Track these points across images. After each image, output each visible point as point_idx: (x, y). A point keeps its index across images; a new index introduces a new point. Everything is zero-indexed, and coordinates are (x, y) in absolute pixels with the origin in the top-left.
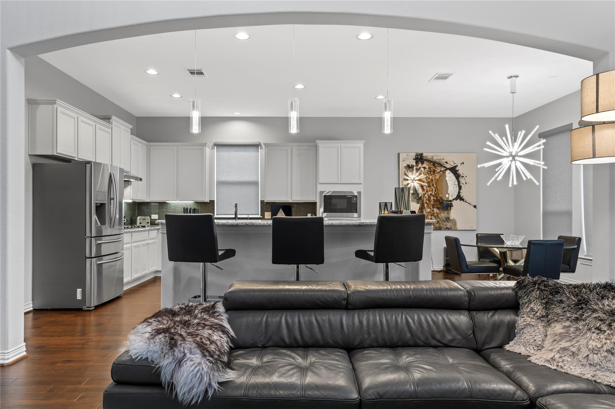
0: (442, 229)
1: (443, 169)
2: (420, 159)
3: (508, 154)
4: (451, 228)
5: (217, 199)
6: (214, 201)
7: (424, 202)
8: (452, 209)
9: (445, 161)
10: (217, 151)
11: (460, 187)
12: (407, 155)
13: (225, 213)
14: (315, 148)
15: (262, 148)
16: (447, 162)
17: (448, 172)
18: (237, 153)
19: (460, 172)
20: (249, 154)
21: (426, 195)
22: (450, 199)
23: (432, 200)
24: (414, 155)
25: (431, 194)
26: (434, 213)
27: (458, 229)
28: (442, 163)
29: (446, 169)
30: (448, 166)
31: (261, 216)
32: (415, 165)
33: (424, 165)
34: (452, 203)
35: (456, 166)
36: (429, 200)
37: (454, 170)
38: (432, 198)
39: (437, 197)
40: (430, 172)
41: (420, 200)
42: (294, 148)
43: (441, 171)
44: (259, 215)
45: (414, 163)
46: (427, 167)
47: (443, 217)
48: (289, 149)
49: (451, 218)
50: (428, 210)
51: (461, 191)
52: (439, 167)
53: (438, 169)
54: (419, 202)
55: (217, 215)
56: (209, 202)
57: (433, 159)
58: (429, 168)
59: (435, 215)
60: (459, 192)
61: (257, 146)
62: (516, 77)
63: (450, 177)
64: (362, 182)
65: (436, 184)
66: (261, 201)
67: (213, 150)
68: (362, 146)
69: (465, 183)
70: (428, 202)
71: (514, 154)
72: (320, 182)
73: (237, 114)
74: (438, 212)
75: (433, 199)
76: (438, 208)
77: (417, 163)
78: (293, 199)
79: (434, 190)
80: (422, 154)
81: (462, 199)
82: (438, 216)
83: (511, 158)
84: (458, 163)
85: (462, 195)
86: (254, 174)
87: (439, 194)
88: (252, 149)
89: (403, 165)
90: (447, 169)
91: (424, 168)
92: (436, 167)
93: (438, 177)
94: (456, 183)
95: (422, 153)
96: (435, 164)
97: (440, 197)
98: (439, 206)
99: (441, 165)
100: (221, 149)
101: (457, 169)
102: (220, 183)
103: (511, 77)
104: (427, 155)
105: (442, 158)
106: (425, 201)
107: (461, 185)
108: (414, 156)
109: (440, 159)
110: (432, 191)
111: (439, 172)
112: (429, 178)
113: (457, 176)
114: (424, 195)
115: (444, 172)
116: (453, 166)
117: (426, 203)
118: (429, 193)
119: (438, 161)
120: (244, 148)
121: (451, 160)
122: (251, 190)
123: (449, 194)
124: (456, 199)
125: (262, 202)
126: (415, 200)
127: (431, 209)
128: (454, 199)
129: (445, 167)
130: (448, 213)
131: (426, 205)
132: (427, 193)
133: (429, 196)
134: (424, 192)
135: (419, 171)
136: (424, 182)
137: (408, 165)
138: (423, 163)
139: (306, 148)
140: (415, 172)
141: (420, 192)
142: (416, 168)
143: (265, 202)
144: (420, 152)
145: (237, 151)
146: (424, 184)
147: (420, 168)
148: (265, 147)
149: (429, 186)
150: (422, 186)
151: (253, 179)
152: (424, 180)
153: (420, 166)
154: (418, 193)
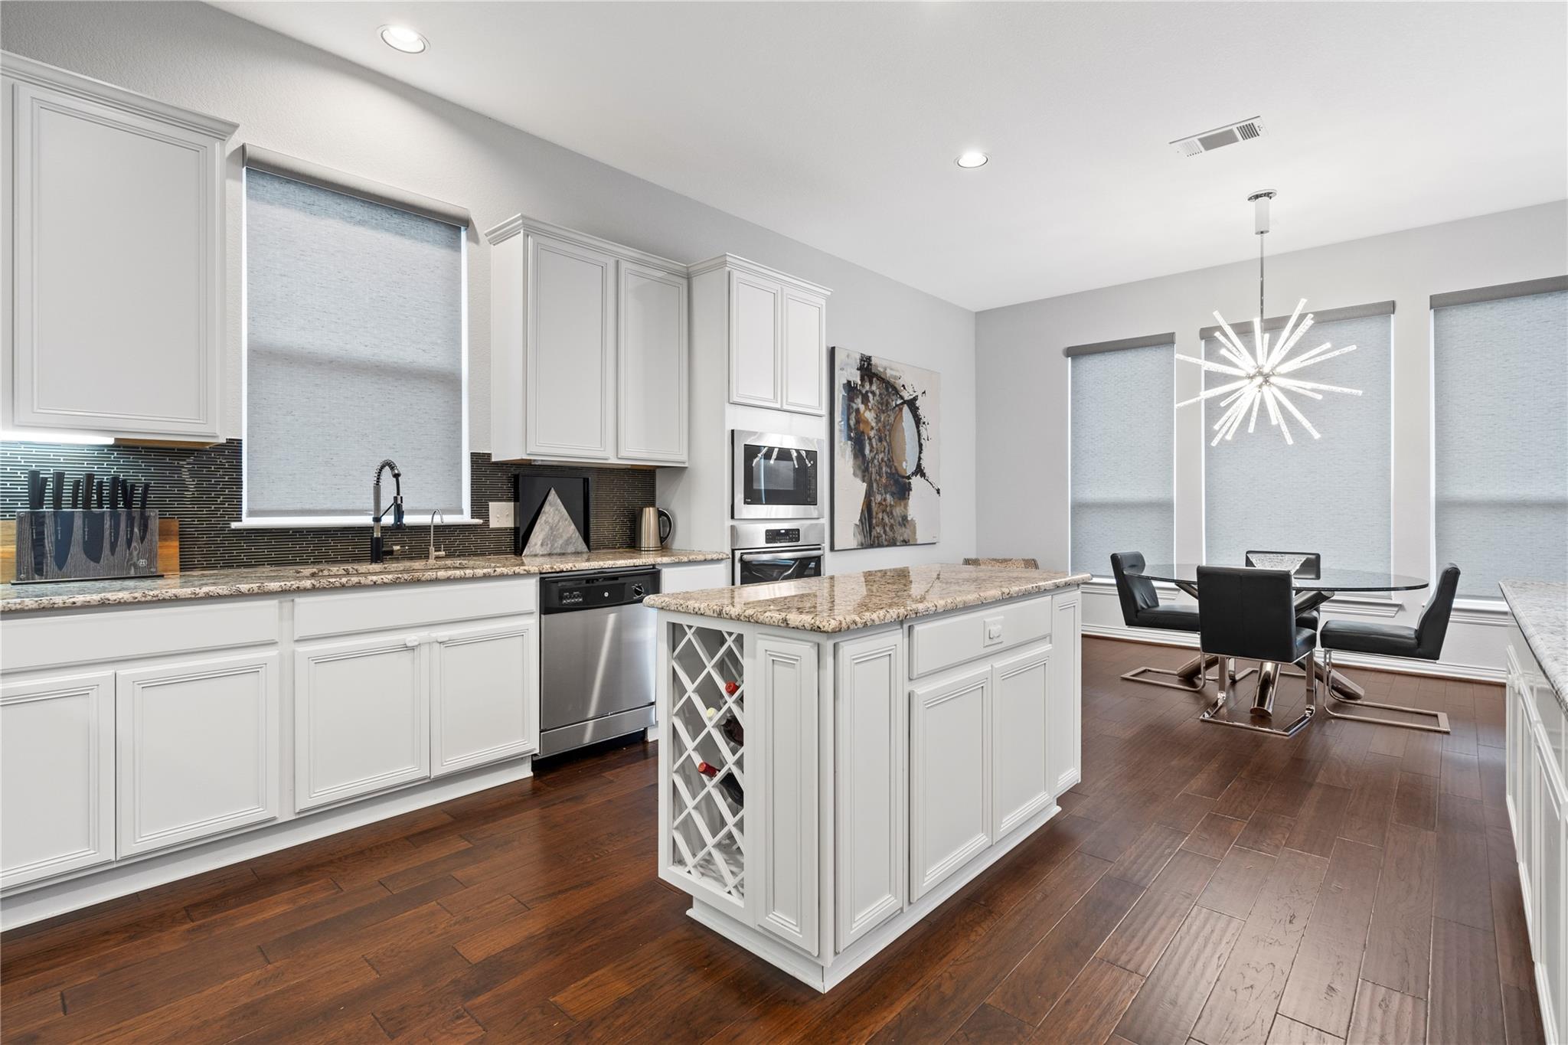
0: (898, 544)
1: (899, 401)
2: (867, 370)
3: (1252, 372)
4: (909, 540)
6: (239, 442)
7: (873, 479)
8: (910, 497)
9: (901, 381)
10: (249, 196)
11: (921, 445)
12: (849, 356)
13: (298, 507)
14: (684, 282)
15: (474, 238)
16: (903, 386)
17: (905, 408)
19: (921, 412)
21: (876, 461)
22: (908, 472)
23: (884, 475)
24: (858, 357)
25: (882, 460)
26: (887, 506)
27: (918, 542)
28: (897, 386)
29: (902, 401)
30: (907, 397)
31: (473, 517)
32: (860, 383)
33: (874, 388)
34: (910, 483)
35: (915, 399)
36: (879, 475)
37: (912, 404)
38: (884, 469)
39: (890, 467)
40: (882, 404)
41: (866, 474)
42: (623, 265)
43: (897, 405)
44: (461, 512)
45: (856, 378)
46: (878, 392)
47: (899, 514)
48: (607, 267)
49: (909, 519)
50: (879, 498)
51: (922, 455)
52: (893, 395)
53: (894, 401)
54: (866, 478)
55: (252, 513)
57: (886, 373)
58: (881, 395)
59: (888, 509)
60: (919, 458)
61: (453, 224)
62: (1271, 196)
63: (907, 418)
64: (824, 412)
65: (890, 436)
66: (473, 455)
67: (230, 184)
68: (824, 305)
69: (926, 439)
70: (878, 477)
71: (1266, 370)
74: (892, 503)
75: (886, 473)
76: (893, 494)
77: (862, 379)
78: (622, 454)
79: (887, 449)
81: (923, 475)
82: (892, 513)
83: (1259, 380)
84: (919, 393)
85: (924, 463)
86: (439, 341)
87: (893, 461)
88: (433, 231)
89: (840, 379)
90: (905, 402)
91: (873, 393)
92: (889, 395)
93: (892, 418)
94: (916, 436)
95: (870, 357)
96: (887, 385)
97: (895, 467)
98: (893, 488)
99: (897, 392)
100: (274, 188)
101: (918, 403)
102: (263, 356)
103: (1260, 196)
104: (879, 362)
105: (898, 374)
106: (873, 476)
107: (923, 441)
108: (858, 361)
109: (895, 378)
110: (884, 452)
111: (894, 408)
112: (880, 421)
113: (918, 421)
114: (873, 458)
115: (900, 407)
116: (912, 397)
117: (876, 480)
118: (881, 456)
119: (892, 380)
120: (393, 219)
121: (909, 381)
123: (906, 461)
124: (915, 473)
125: (480, 461)
126: (859, 473)
127: (882, 495)
128: (913, 474)
129: (902, 397)
130: (906, 506)
131: (875, 486)
132: (877, 457)
133: (879, 465)
134: (872, 454)
135: (865, 400)
136: (872, 428)
137: (849, 382)
138: (871, 383)
139: (660, 274)
140: (859, 400)
141: (867, 451)
142: (860, 391)
143: (493, 459)
144: (867, 353)
145: (361, 223)
146: (872, 434)
147: (867, 392)
148: (526, 236)
149: (880, 440)
150: (870, 439)
151: (432, 358)
152: (874, 424)
153: (867, 387)
154: (864, 456)
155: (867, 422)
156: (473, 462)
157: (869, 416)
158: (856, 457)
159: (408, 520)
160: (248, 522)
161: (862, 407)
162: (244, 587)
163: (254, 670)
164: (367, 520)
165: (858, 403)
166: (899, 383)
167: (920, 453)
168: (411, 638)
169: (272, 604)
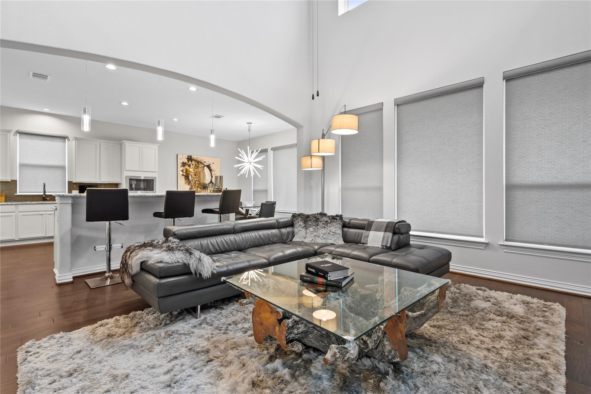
1: (203, 166)
2: (190, 159)
3: (248, 161)
5: (19, 179)
6: (17, 180)
8: (208, 189)
9: (204, 161)
10: (19, 138)
12: (183, 156)
13: (29, 191)
14: (120, 145)
15: (69, 140)
16: (205, 162)
17: (206, 167)
18: (43, 141)
19: (212, 168)
20: (57, 144)
21: (193, 181)
22: (207, 183)
24: (187, 156)
25: (196, 180)
26: (198, 191)
28: (202, 162)
30: (206, 164)
31: (68, 193)
33: (193, 163)
34: (207, 185)
35: (210, 165)
36: (195, 184)
37: (209, 167)
38: (197, 182)
39: (199, 182)
40: (196, 167)
41: (190, 183)
42: (101, 144)
44: (66, 192)
45: (186, 161)
46: (194, 164)
48: (98, 144)
52: (201, 164)
53: (201, 166)
54: (190, 185)
55: (19, 192)
56: (10, 181)
57: (197, 159)
58: (195, 165)
60: (211, 179)
61: (64, 138)
62: (251, 123)
63: (206, 170)
64: (157, 171)
65: (199, 174)
66: (68, 181)
67: (15, 137)
68: (157, 148)
69: (214, 174)
71: (250, 161)
72: (126, 170)
73: (46, 110)
74: (200, 190)
75: (198, 183)
76: (200, 188)
77: (188, 161)
78: (101, 181)
79: (198, 178)
80: (191, 156)
81: (213, 183)
83: (249, 163)
84: (211, 163)
86: (61, 160)
87: (200, 180)
88: (59, 140)
89: (180, 162)
90: (205, 166)
91: (193, 164)
92: (199, 164)
93: (200, 170)
94: (210, 174)
96: (198, 162)
97: (201, 182)
98: (201, 187)
100: (24, 136)
101: (210, 166)
102: (22, 166)
103: (249, 123)
104: (194, 157)
106: (193, 184)
107: (212, 175)
109: (201, 160)
112: (195, 171)
113: (211, 170)
114: (192, 180)
116: (208, 164)
117: (194, 185)
119: (200, 161)
120: (50, 139)
121: (207, 160)
122: (59, 172)
123: (206, 180)
124: (210, 183)
125: (70, 183)
126: (187, 183)
127: (196, 189)
129: (204, 165)
131: (193, 186)
132: (194, 179)
133: (195, 181)
134: (192, 179)
135: (189, 166)
136: (192, 173)
137: (183, 162)
138: (192, 162)
139: (112, 144)
140: (187, 166)
141: (190, 178)
142: (187, 164)
143: (73, 182)
144: (190, 155)
145: (42, 140)
146: (192, 174)
147: (190, 164)
148: (76, 140)
149: (195, 175)
150: (191, 175)
151: (60, 163)
152: (193, 172)
153: (190, 163)
154: (189, 179)
155: (190, 171)
156: (68, 183)
157: (191, 170)
158: (186, 179)
159: (46, 194)
160: (18, 194)
161: (188, 168)
162: (8, 203)
163: (11, 216)
164: (42, 194)
165: (187, 167)
166: (203, 162)
167: (212, 178)
168: (42, 213)
169: (14, 206)
